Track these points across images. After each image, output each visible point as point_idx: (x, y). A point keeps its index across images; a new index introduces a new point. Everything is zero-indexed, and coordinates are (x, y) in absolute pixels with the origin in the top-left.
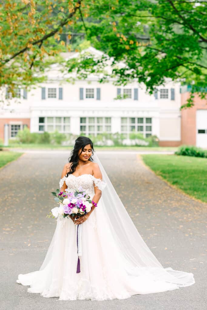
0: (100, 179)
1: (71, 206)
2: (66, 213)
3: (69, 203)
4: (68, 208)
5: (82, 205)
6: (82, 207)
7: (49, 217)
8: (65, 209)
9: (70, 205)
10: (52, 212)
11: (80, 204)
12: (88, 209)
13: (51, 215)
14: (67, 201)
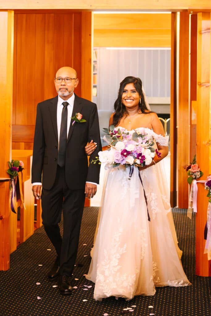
0: (160, 135)
1: (125, 154)
2: (117, 162)
3: (123, 148)
4: (120, 155)
5: (140, 155)
6: (140, 158)
7: (95, 163)
8: (116, 156)
9: (124, 152)
10: (98, 156)
11: (139, 152)
12: (148, 161)
13: (98, 159)
14: (120, 145)
